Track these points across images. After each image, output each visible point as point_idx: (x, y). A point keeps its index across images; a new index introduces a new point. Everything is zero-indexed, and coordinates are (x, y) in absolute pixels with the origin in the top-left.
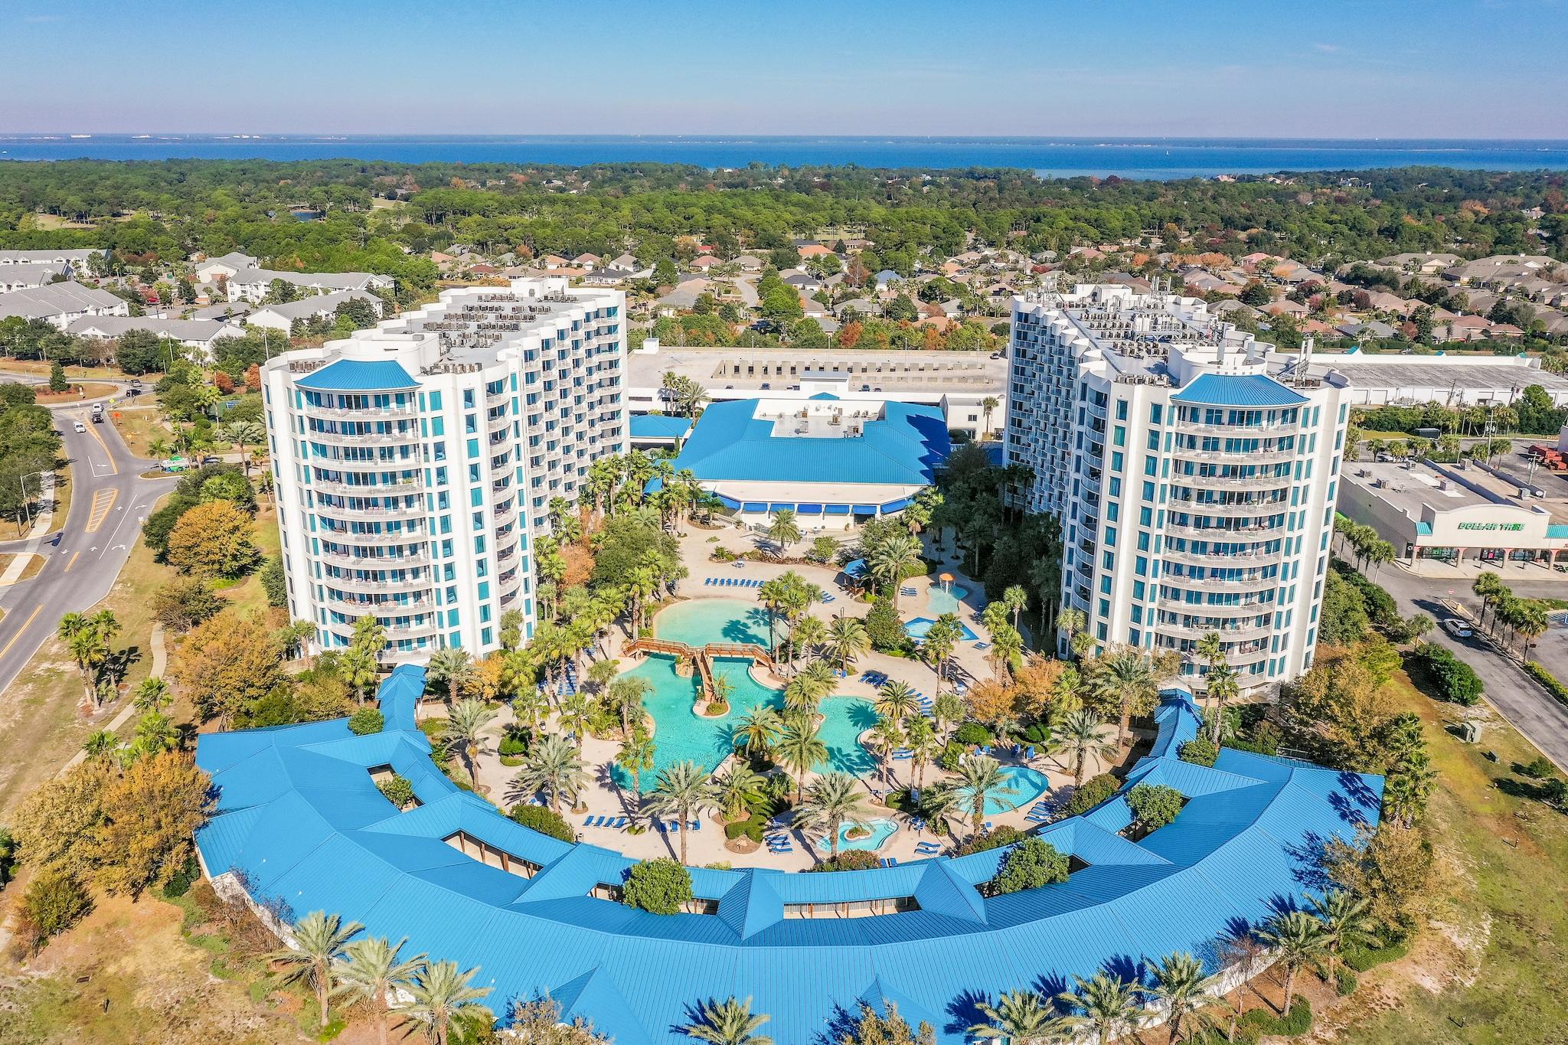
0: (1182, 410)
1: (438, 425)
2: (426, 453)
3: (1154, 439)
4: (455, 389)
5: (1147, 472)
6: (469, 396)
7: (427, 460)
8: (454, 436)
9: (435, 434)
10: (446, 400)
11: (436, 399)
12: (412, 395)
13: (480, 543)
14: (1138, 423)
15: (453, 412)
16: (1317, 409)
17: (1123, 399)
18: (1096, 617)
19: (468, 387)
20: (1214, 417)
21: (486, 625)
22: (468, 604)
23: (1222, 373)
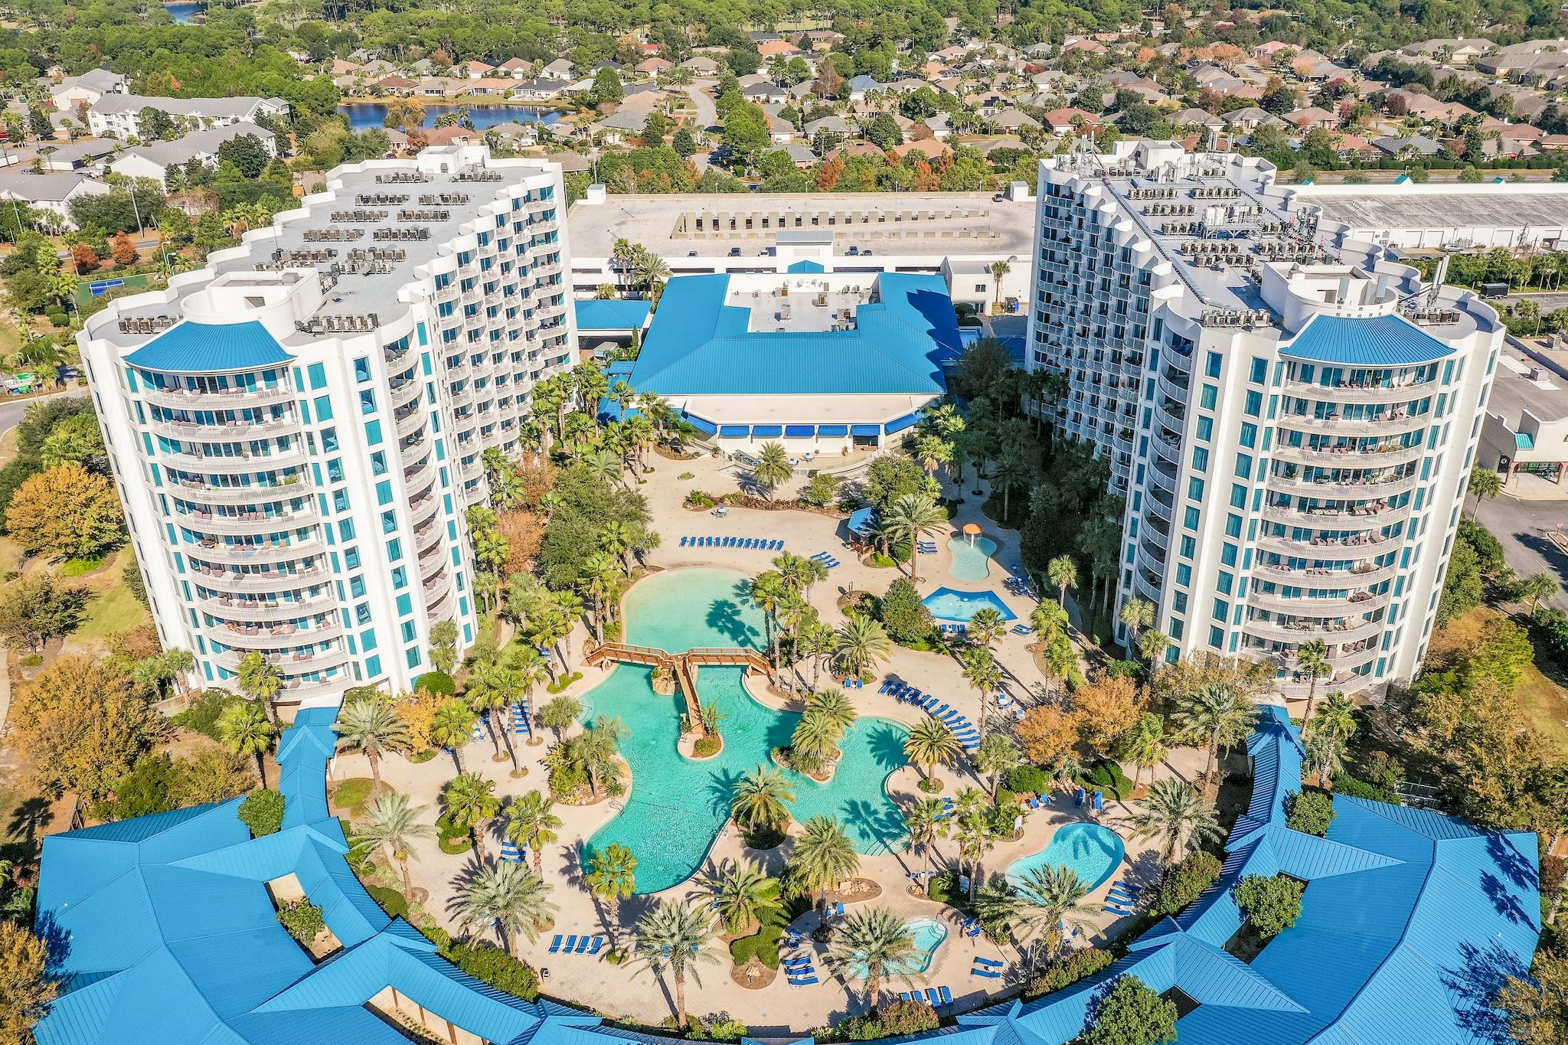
0: (1292, 365)
1: (324, 407)
2: (311, 443)
3: (1254, 403)
4: (342, 359)
5: (1243, 442)
6: (361, 365)
7: (313, 452)
8: (348, 419)
9: (321, 418)
10: (332, 373)
11: (318, 375)
12: (284, 370)
13: (394, 549)
14: (1234, 382)
15: (342, 388)
16: (1463, 360)
17: (1216, 351)
18: (1168, 611)
19: (359, 356)
20: (1332, 377)
21: (411, 644)
22: (385, 622)
23: (1343, 315)
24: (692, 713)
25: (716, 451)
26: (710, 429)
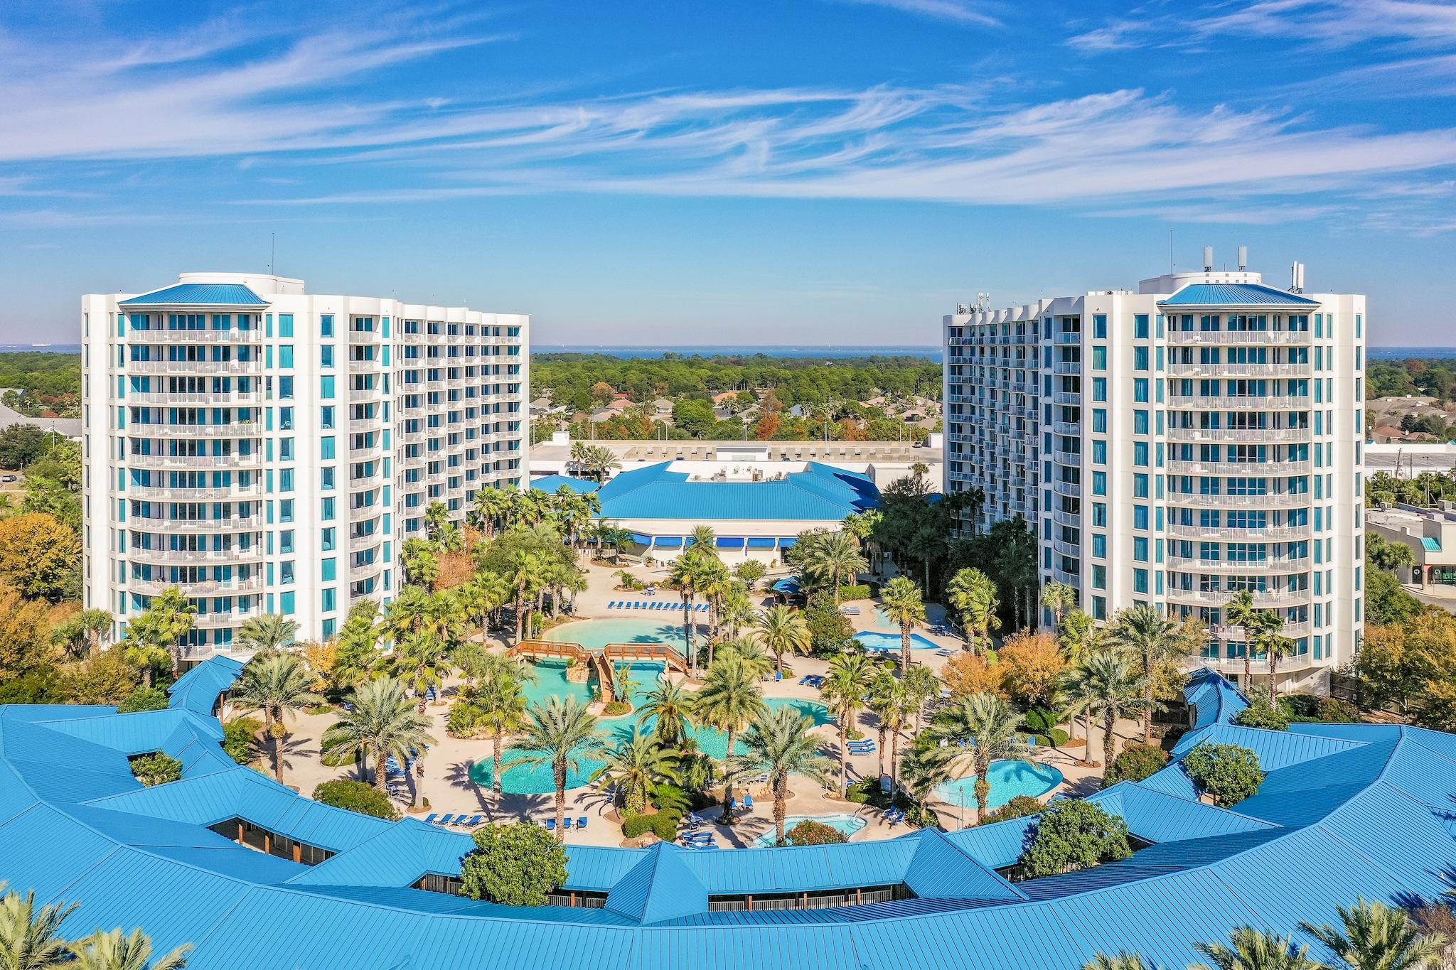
0: (1172, 319)
1: (287, 356)
2: (269, 388)
3: (1142, 358)
4: (311, 313)
5: (1137, 399)
6: (327, 325)
7: (269, 397)
8: (306, 371)
9: (282, 365)
10: (299, 325)
11: (287, 323)
12: (258, 318)
13: (328, 511)
14: (1121, 340)
15: (306, 341)
16: (1330, 316)
17: (1101, 312)
18: (1089, 590)
19: (327, 312)
20: (1211, 323)
21: (328, 615)
22: (307, 586)
23: (1212, 281)
24: (603, 686)
25: (650, 559)
26: (645, 541)
